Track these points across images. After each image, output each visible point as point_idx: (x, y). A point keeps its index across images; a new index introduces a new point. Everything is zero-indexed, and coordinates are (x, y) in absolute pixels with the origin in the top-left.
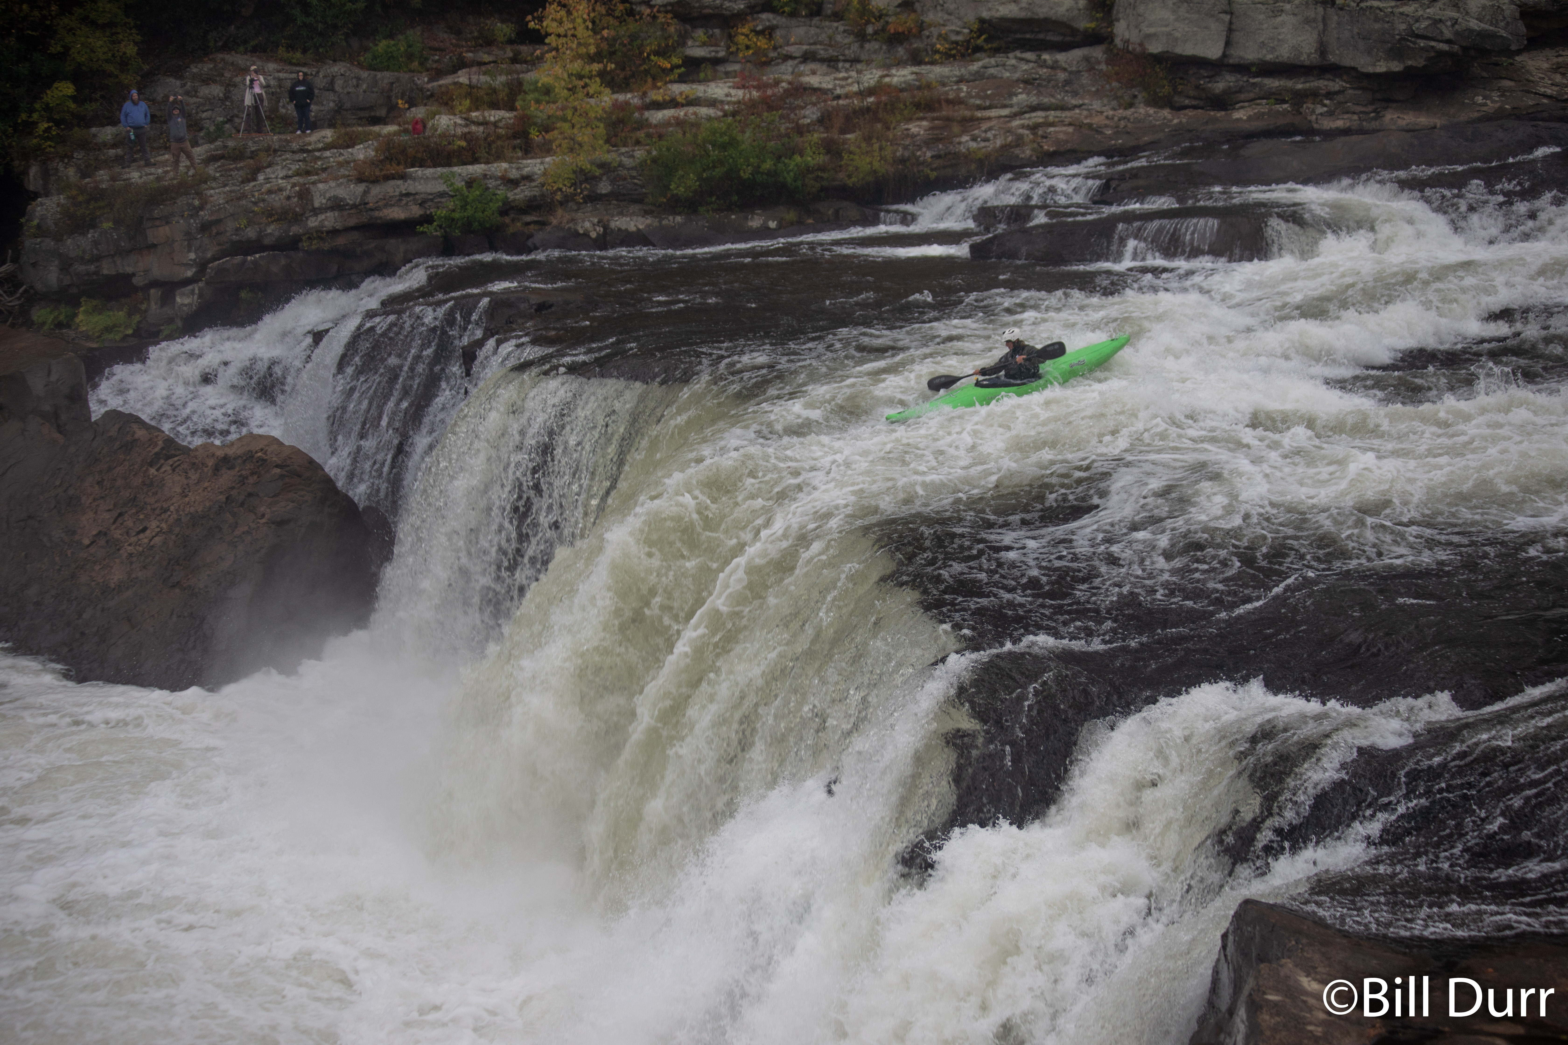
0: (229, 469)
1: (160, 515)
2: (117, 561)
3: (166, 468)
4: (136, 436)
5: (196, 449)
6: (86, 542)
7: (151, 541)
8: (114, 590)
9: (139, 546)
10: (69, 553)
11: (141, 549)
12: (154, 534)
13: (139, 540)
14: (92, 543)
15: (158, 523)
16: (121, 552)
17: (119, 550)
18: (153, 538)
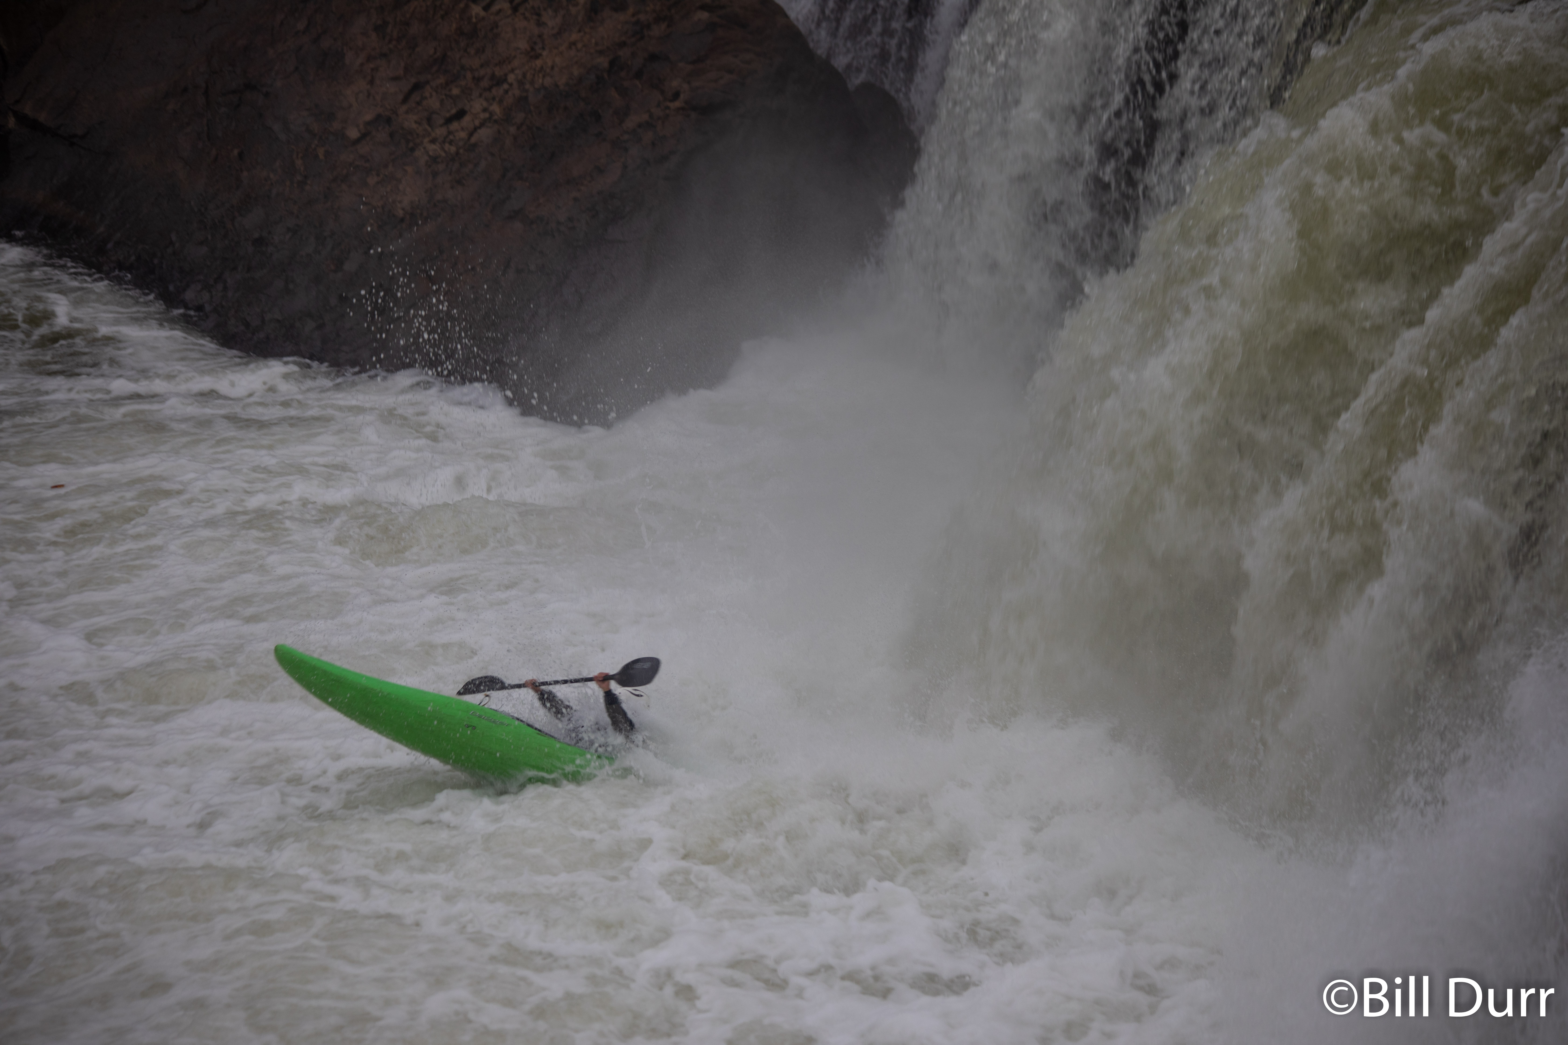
1: (489, 89)
2: (409, 169)
6: (353, 133)
7: (471, 135)
8: (402, 220)
9: (451, 143)
10: (321, 152)
11: (453, 149)
12: (477, 123)
13: (450, 133)
14: (364, 136)
15: (485, 104)
16: (417, 153)
17: (412, 150)
18: (476, 129)
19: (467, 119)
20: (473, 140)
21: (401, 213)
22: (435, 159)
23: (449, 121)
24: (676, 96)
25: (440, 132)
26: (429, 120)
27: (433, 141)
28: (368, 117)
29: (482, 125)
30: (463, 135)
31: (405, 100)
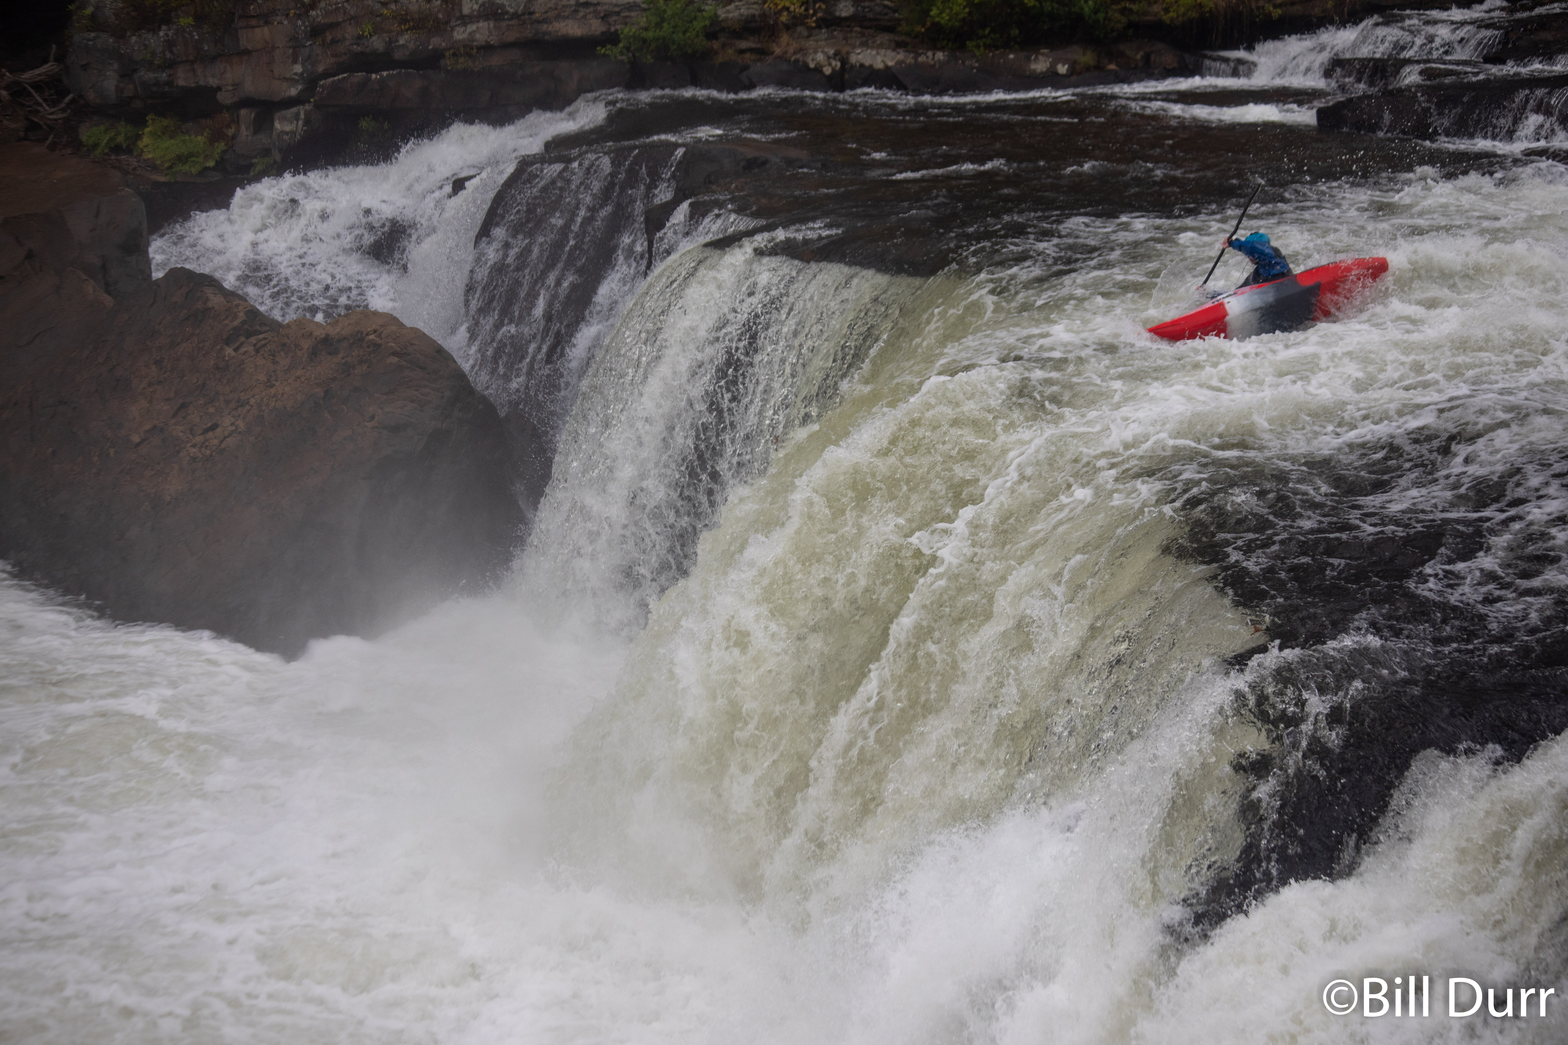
0: (330, 354)
1: (236, 409)
2: (176, 466)
3: (248, 348)
4: (210, 305)
5: (288, 326)
6: (136, 439)
7: (221, 442)
8: (169, 503)
9: (206, 447)
10: (112, 452)
11: (208, 452)
12: (226, 433)
13: (206, 440)
14: (143, 441)
15: (233, 420)
16: (181, 454)
17: (178, 452)
18: (225, 438)
19: (219, 430)
20: (223, 446)
21: (168, 498)
22: (194, 459)
23: (206, 431)
24: (372, 418)
25: (199, 439)
26: (191, 430)
27: (194, 446)
28: (147, 427)
29: (230, 435)
30: (216, 442)
31: (175, 415)
